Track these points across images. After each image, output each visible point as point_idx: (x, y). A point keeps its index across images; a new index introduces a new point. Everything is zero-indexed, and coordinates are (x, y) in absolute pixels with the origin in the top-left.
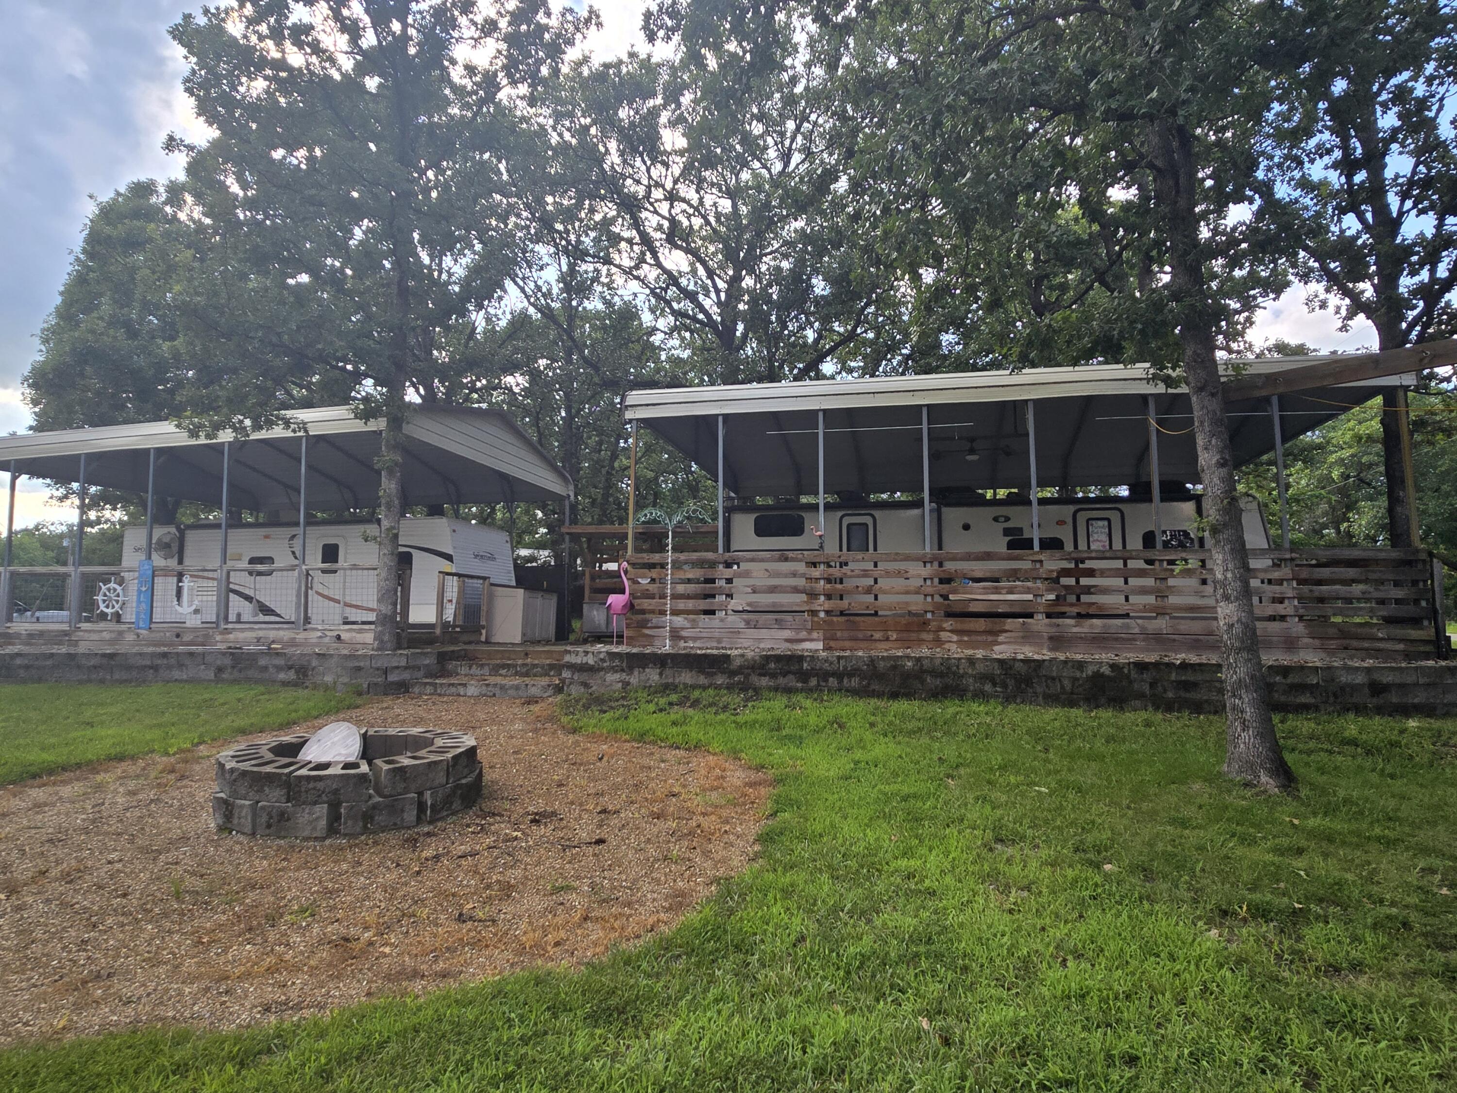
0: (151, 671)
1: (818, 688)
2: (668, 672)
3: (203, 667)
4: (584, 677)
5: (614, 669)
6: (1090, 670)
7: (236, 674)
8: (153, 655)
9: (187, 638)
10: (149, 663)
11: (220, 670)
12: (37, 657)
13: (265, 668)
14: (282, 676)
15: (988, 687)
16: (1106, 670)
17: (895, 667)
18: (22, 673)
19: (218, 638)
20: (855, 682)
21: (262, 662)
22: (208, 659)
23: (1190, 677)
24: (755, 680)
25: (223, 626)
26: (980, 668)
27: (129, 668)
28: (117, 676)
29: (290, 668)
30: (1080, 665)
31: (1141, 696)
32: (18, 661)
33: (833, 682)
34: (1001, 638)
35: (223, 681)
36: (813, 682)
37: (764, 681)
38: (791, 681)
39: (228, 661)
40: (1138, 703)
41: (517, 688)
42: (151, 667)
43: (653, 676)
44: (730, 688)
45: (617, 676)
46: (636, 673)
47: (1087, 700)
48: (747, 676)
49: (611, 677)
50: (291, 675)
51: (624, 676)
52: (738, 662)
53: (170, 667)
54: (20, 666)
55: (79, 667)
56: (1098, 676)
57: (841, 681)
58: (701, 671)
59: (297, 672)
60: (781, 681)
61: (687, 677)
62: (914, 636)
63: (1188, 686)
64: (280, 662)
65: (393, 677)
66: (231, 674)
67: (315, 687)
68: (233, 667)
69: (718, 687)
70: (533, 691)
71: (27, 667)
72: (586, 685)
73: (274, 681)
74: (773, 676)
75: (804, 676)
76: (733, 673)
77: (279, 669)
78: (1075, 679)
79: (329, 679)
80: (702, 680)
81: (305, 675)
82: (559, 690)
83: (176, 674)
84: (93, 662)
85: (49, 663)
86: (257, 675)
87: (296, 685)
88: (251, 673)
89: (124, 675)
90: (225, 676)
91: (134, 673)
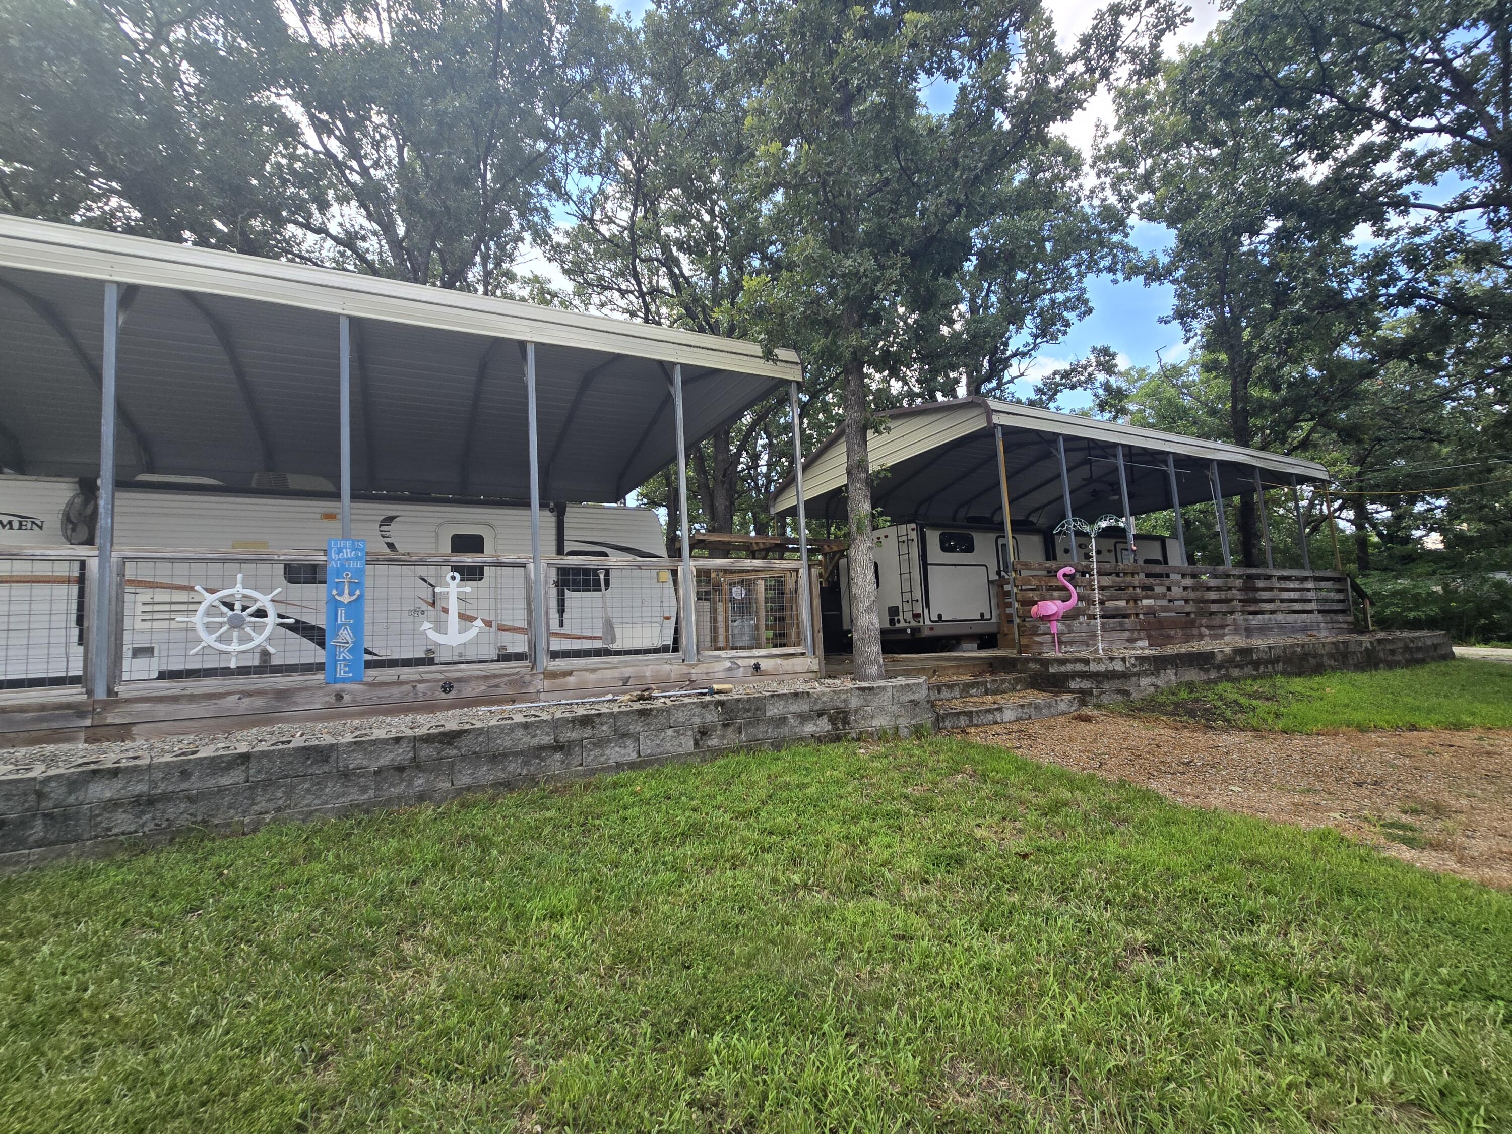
0: (558, 756)
3: (670, 732)
4: (1117, 684)
7: (732, 738)
8: (556, 724)
10: (547, 740)
13: (783, 720)
14: (809, 728)
18: (123, 821)
21: (773, 710)
22: (680, 716)
27: (497, 758)
28: (464, 780)
32: (100, 791)
35: (717, 753)
39: (712, 717)
41: (1050, 706)
42: (558, 747)
49: (1144, 681)
50: (823, 726)
52: (1219, 657)
53: (601, 743)
54: (114, 805)
55: (346, 775)
59: (832, 720)
64: (803, 706)
66: (723, 737)
68: (725, 726)
72: (1123, 693)
73: (802, 739)
77: (803, 718)
79: (880, 722)
81: (845, 722)
82: (1086, 703)
84: (385, 760)
85: (235, 777)
86: (772, 732)
87: (837, 739)
88: (759, 731)
89: (486, 774)
90: (714, 742)
91: (514, 767)
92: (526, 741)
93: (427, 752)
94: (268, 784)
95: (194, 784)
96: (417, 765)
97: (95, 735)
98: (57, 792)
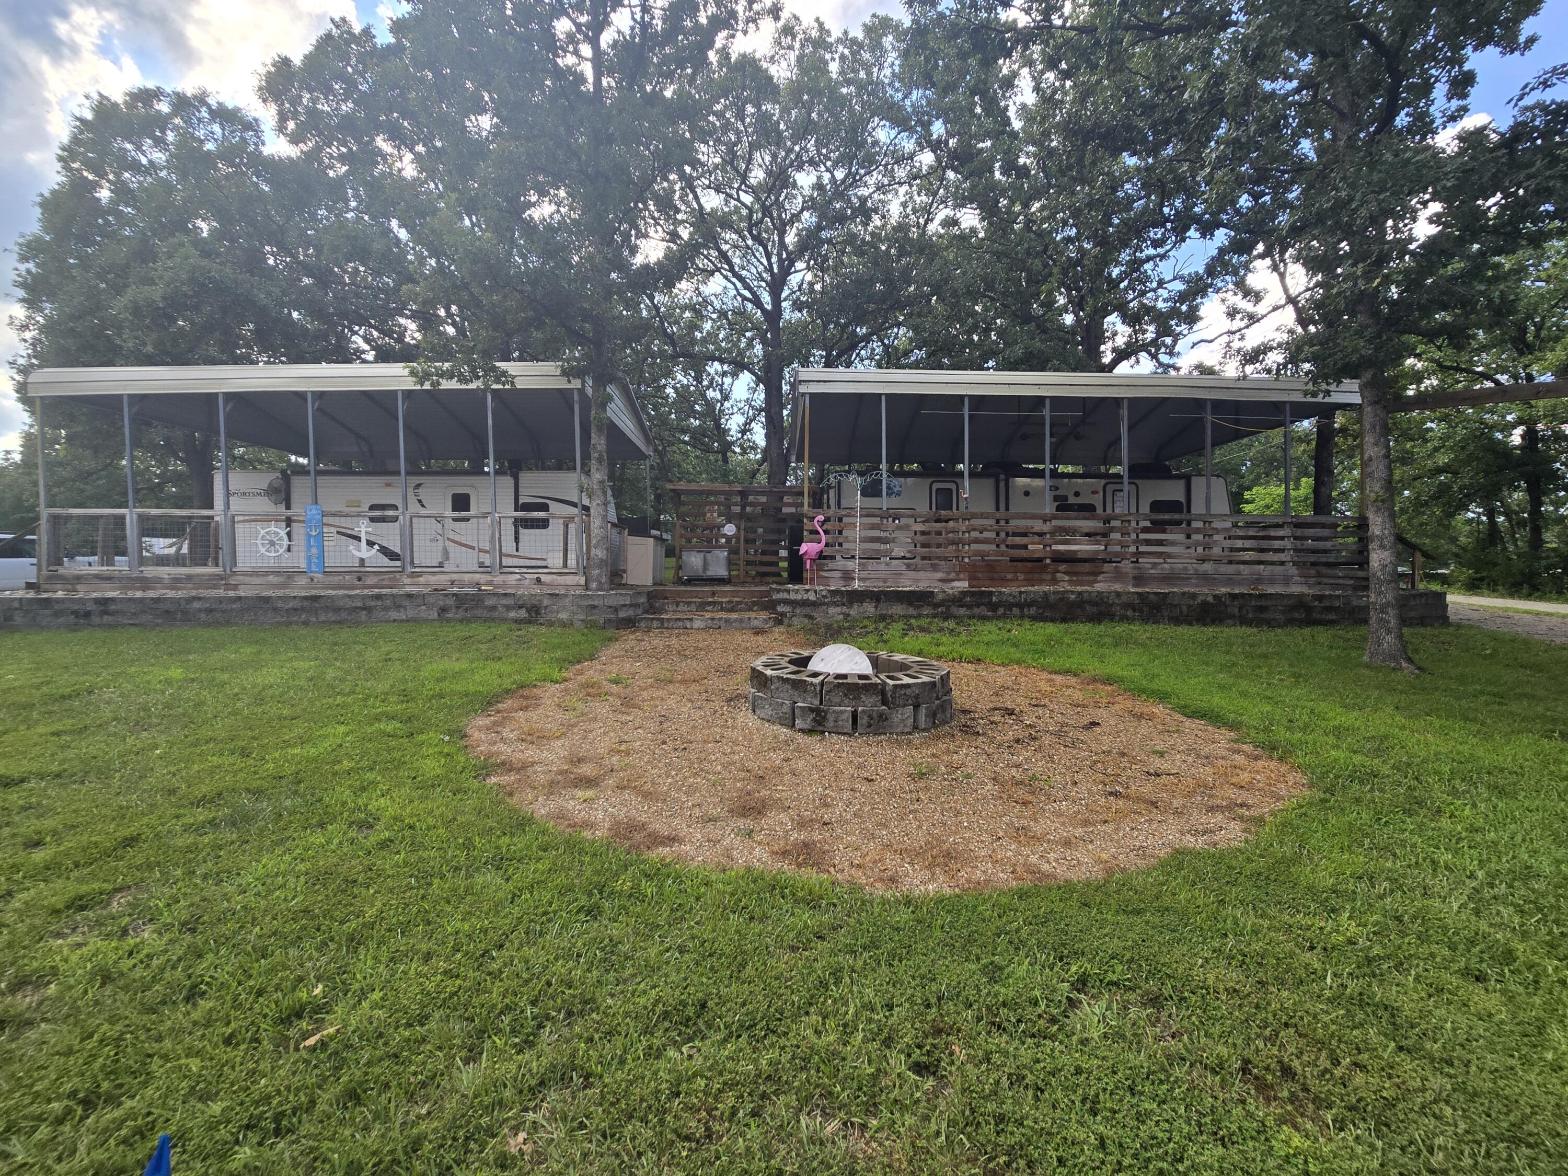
0: (364, 612)
1: (1004, 617)
2: (882, 604)
3: (424, 607)
4: (807, 610)
5: (836, 604)
6: (1200, 599)
7: (461, 614)
9: (371, 580)
10: (359, 604)
11: (443, 610)
12: (220, 600)
13: (494, 608)
14: (512, 614)
15: (1129, 613)
16: (1210, 599)
17: (1062, 599)
18: (203, 616)
19: (407, 581)
20: (1033, 611)
21: (489, 602)
22: (431, 600)
23: (1263, 603)
24: (954, 610)
25: (409, 569)
26: (1124, 599)
27: (337, 610)
28: (322, 618)
29: (520, 607)
30: (1193, 596)
31: (1232, 617)
32: (196, 605)
33: (1016, 611)
34: (1100, 578)
35: (448, 620)
36: (1001, 611)
37: (962, 611)
38: (983, 610)
39: (451, 602)
40: (1231, 622)
41: (741, 621)
42: (364, 608)
43: (869, 608)
44: (935, 616)
45: (839, 609)
46: (855, 606)
47: (1198, 621)
48: (948, 608)
50: (523, 613)
51: (845, 609)
52: (940, 597)
53: (386, 609)
54: (200, 610)
55: (275, 609)
56: (1205, 603)
57: (1022, 610)
58: (910, 604)
59: (528, 611)
60: (976, 611)
61: (898, 609)
62: (1036, 576)
63: (1262, 609)
64: (510, 602)
65: (622, 614)
66: (456, 613)
67: (551, 624)
68: (458, 607)
69: (927, 616)
70: (755, 623)
71: (210, 611)
72: (810, 617)
73: (506, 620)
74: (969, 607)
75: (993, 607)
76: (936, 606)
77: (508, 608)
78: (1189, 606)
79: (563, 616)
80: (911, 611)
81: (538, 613)
82: (779, 622)
83: (394, 615)
84: (291, 605)
86: (485, 614)
87: (530, 622)
88: (478, 612)
89: (332, 617)
90: (450, 615)
91: (344, 615)
92: (350, 604)
93: (306, 604)
94: (248, 609)
95: (224, 606)
96: (303, 609)
97: (228, 587)
98: (183, 603)
